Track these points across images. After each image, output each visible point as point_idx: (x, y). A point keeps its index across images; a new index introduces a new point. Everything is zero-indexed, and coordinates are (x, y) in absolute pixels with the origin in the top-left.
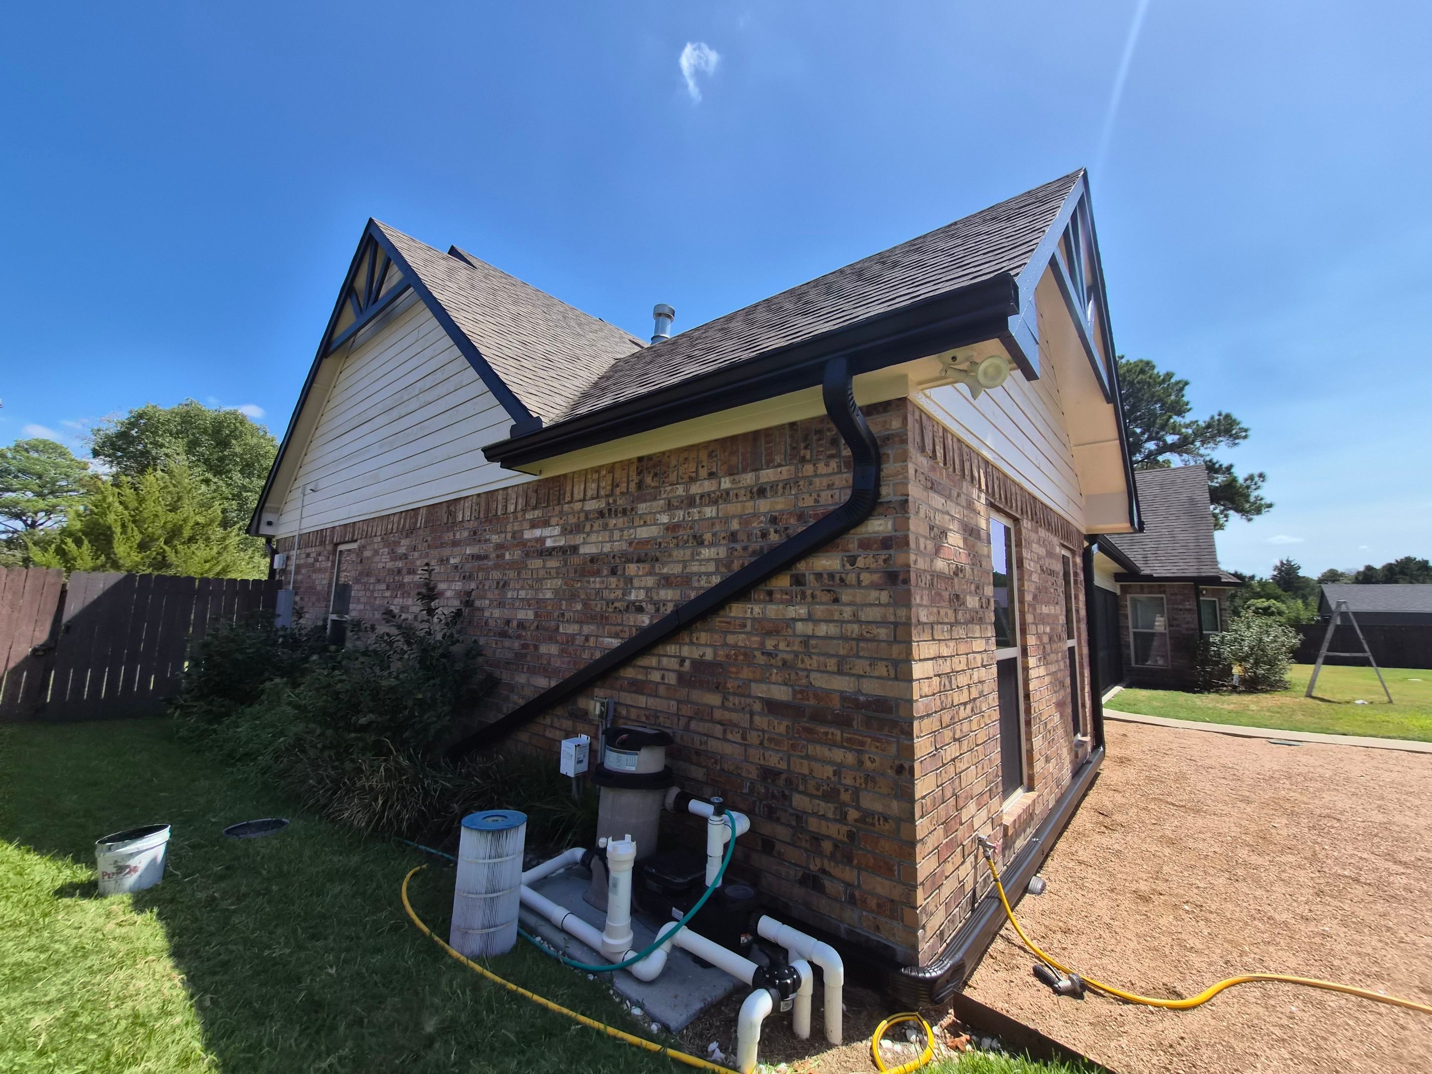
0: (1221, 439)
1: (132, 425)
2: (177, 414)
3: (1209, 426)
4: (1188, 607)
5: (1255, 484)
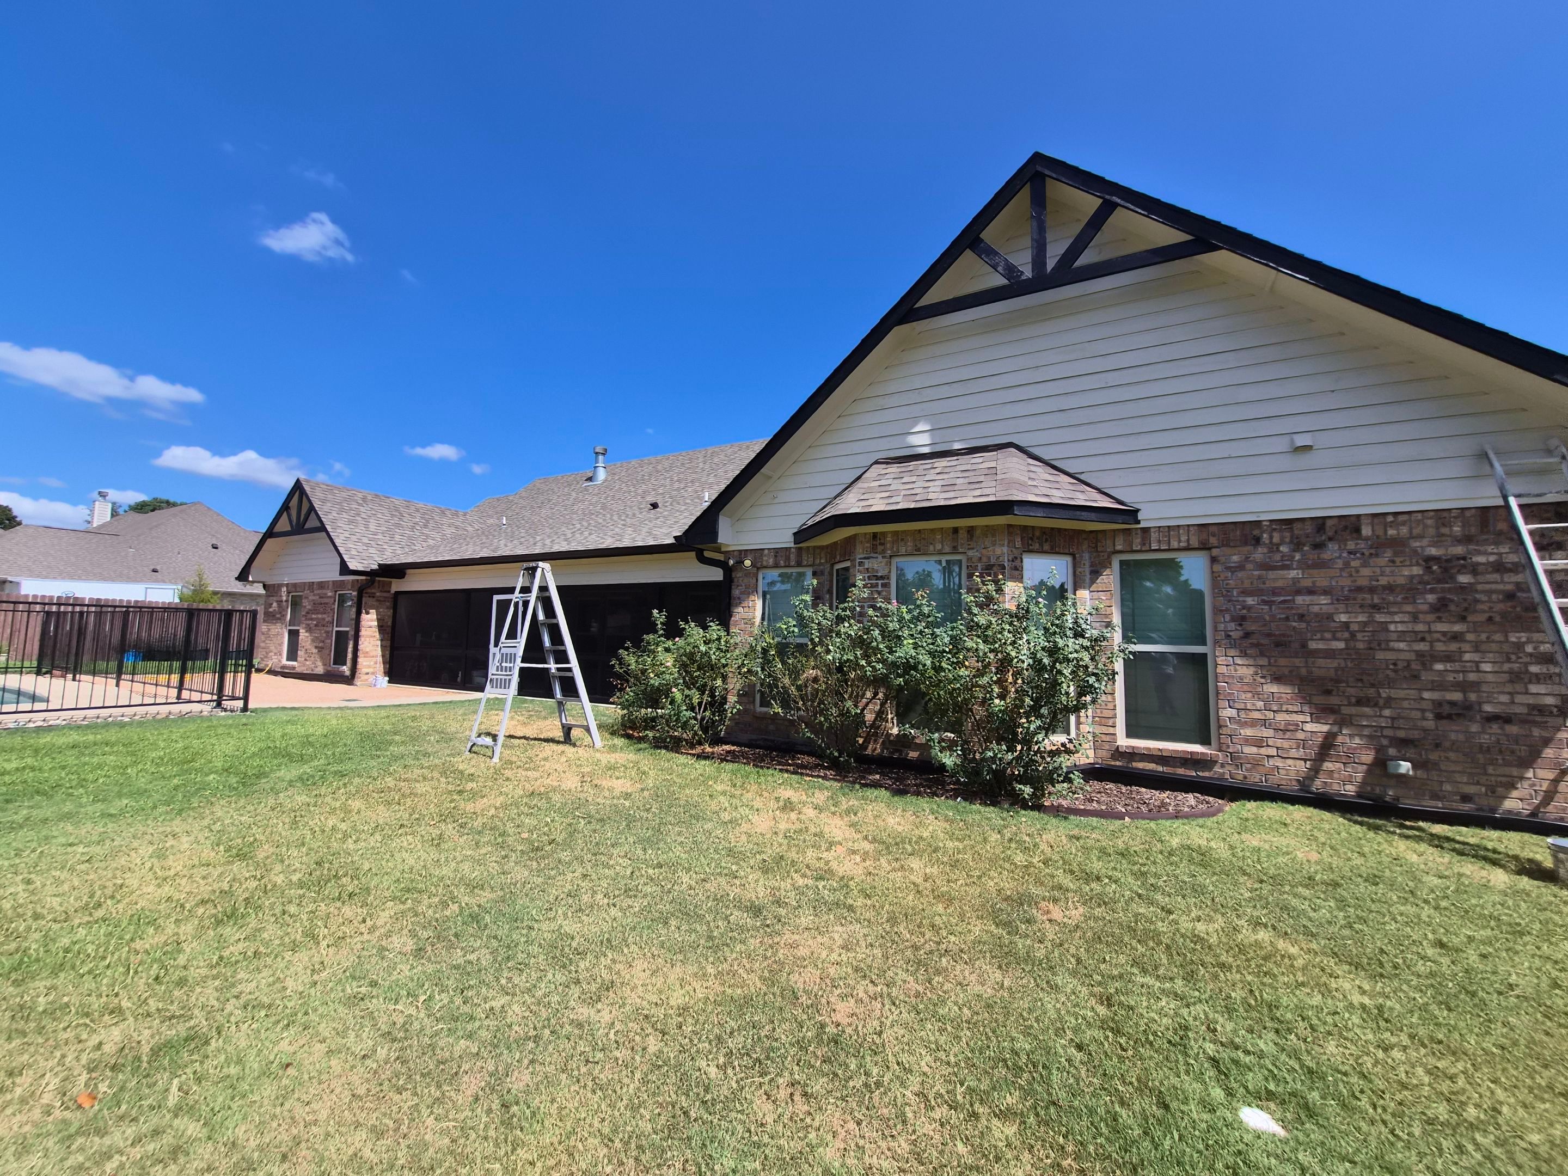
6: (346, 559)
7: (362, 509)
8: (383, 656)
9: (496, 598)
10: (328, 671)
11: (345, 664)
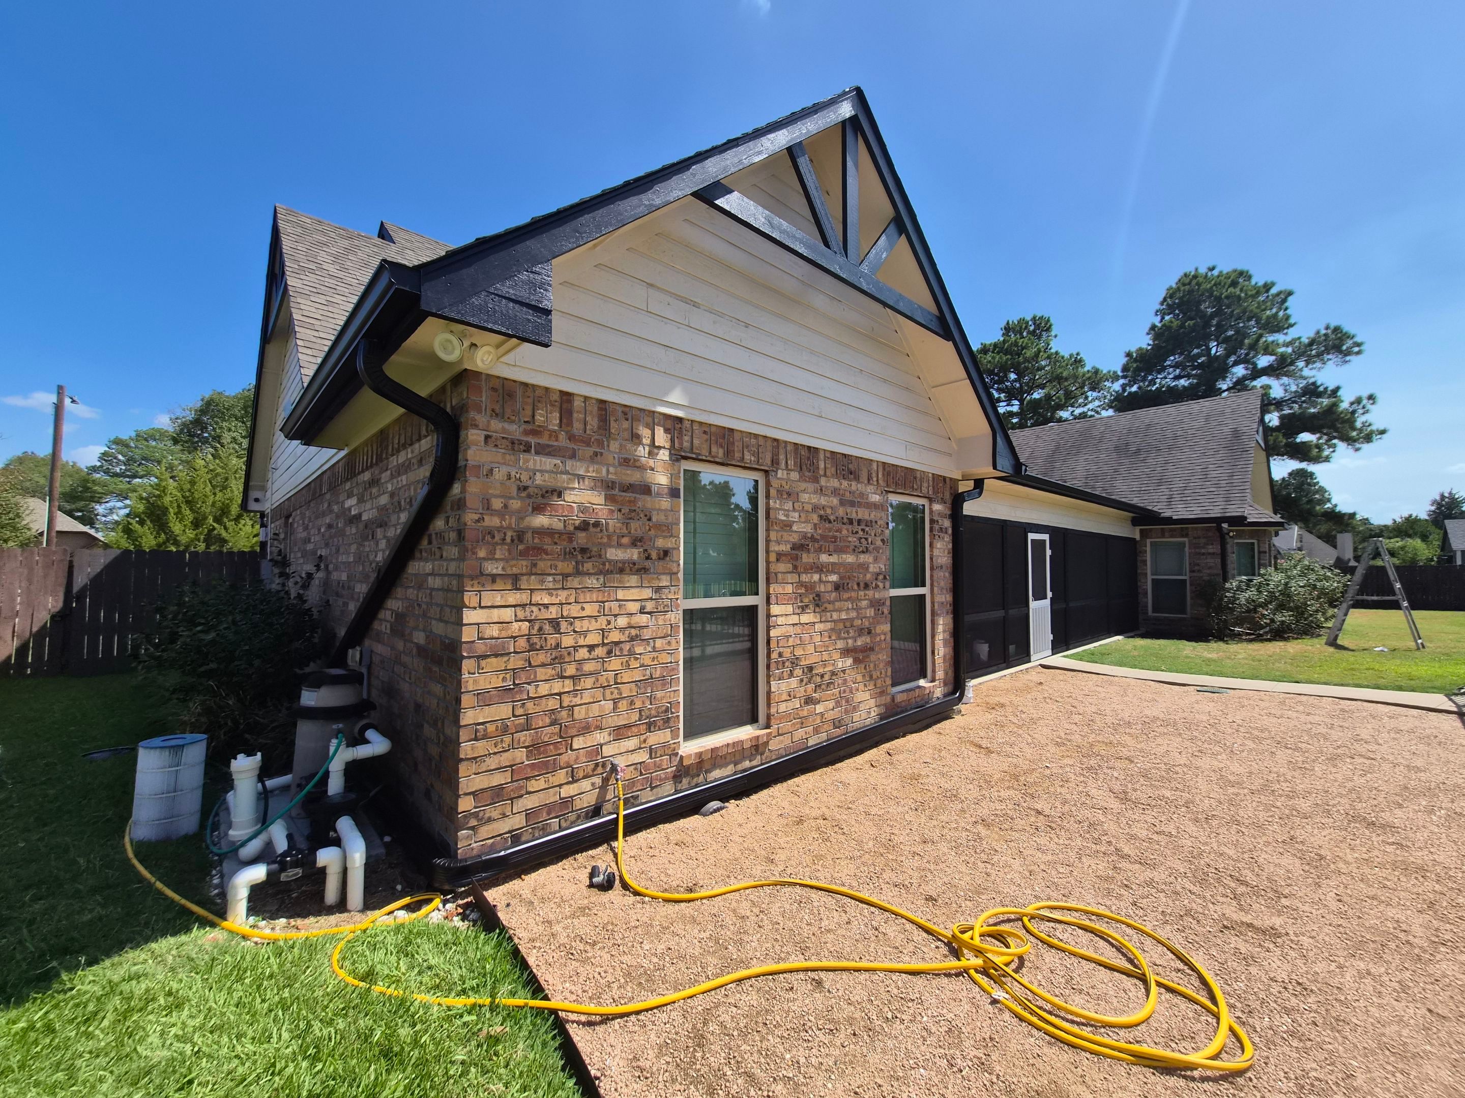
0: (1330, 356)
1: (203, 411)
2: (240, 399)
3: (1312, 343)
4: (1211, 551)
5: (1364, 407)
9: (1032, 536)
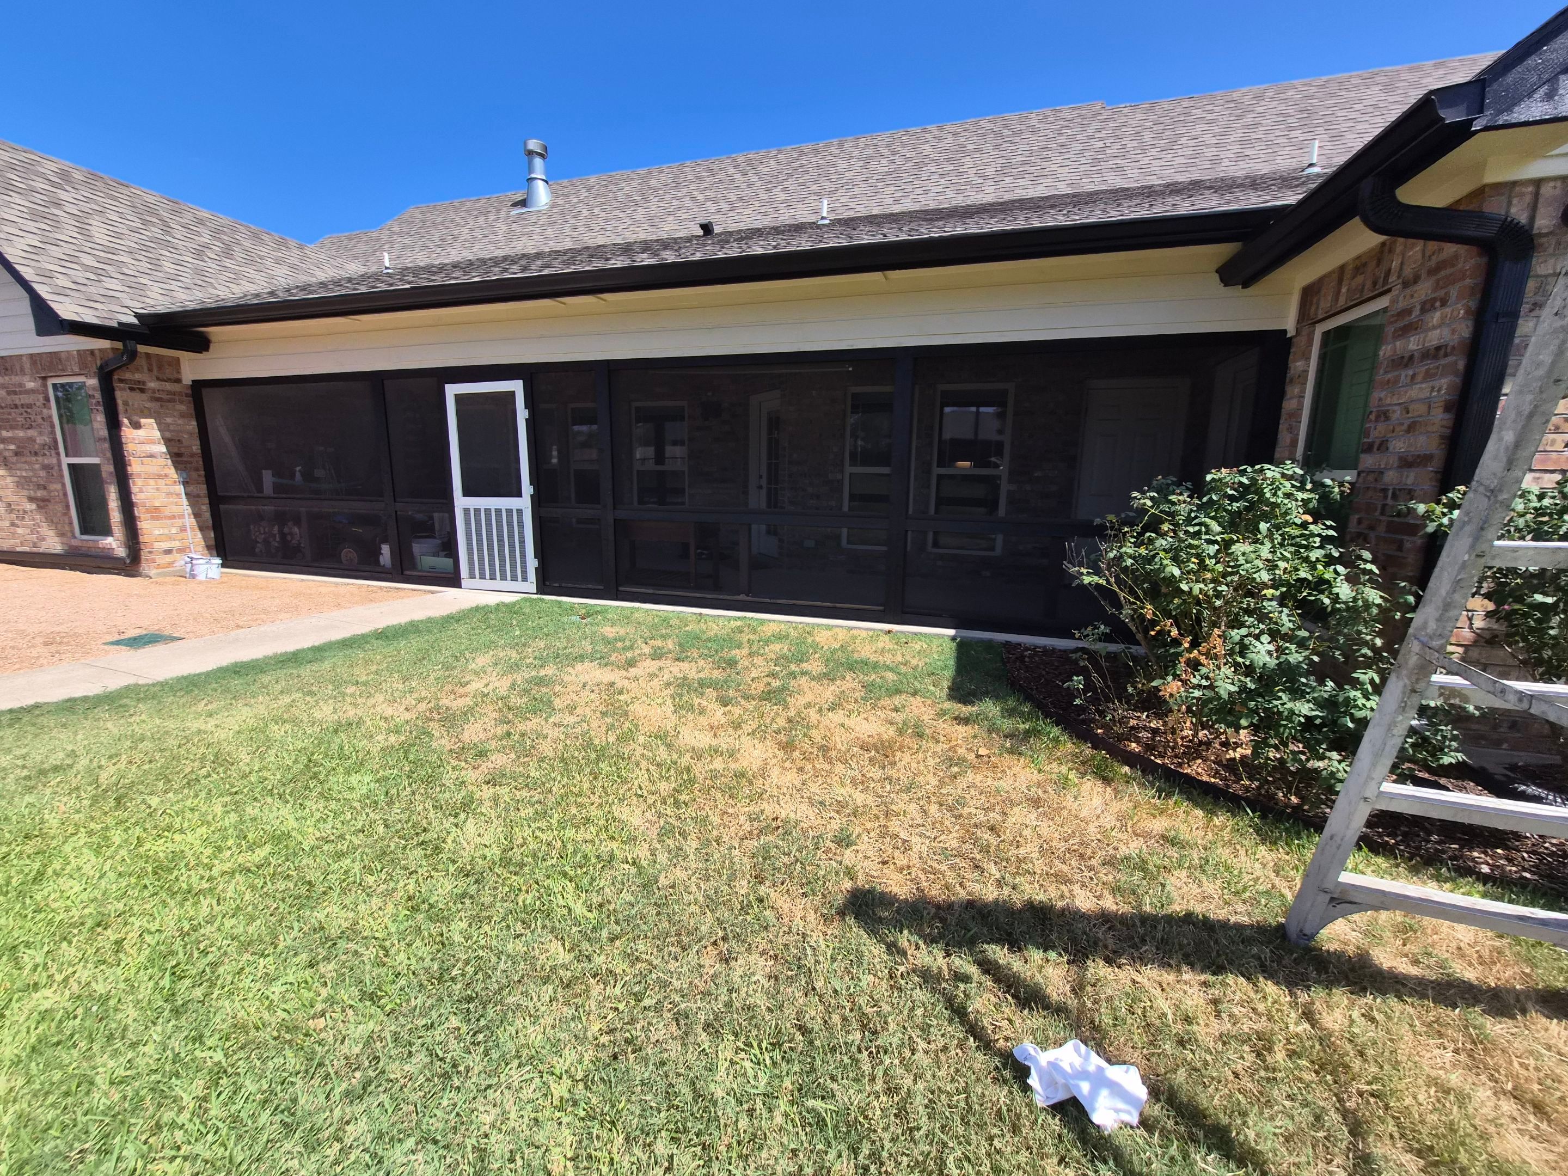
6: (45, 295)
7: (63, 195)
8: (196, 515)
9: (452, 390)
10: (71, 547)
11: (107, 532)
